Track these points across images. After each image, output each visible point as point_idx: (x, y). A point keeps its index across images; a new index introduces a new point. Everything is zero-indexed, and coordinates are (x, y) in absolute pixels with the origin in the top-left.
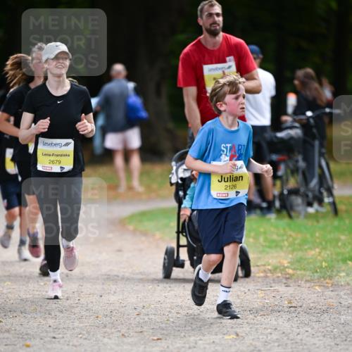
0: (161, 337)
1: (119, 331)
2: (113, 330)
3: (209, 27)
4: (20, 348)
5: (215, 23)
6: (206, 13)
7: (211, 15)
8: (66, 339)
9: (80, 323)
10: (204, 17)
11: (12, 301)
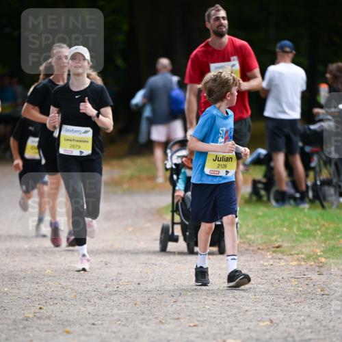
0: (197, 323)
1: (157, 318)
2: (151, 317)
3: (216, 29)
4: (61, 334)
5: (221, 25)
6: (214, 17)
7: (218, 19)
8: (104, 325)
9: (119, 309)
10: (212, 21)
11: (52, 289)
